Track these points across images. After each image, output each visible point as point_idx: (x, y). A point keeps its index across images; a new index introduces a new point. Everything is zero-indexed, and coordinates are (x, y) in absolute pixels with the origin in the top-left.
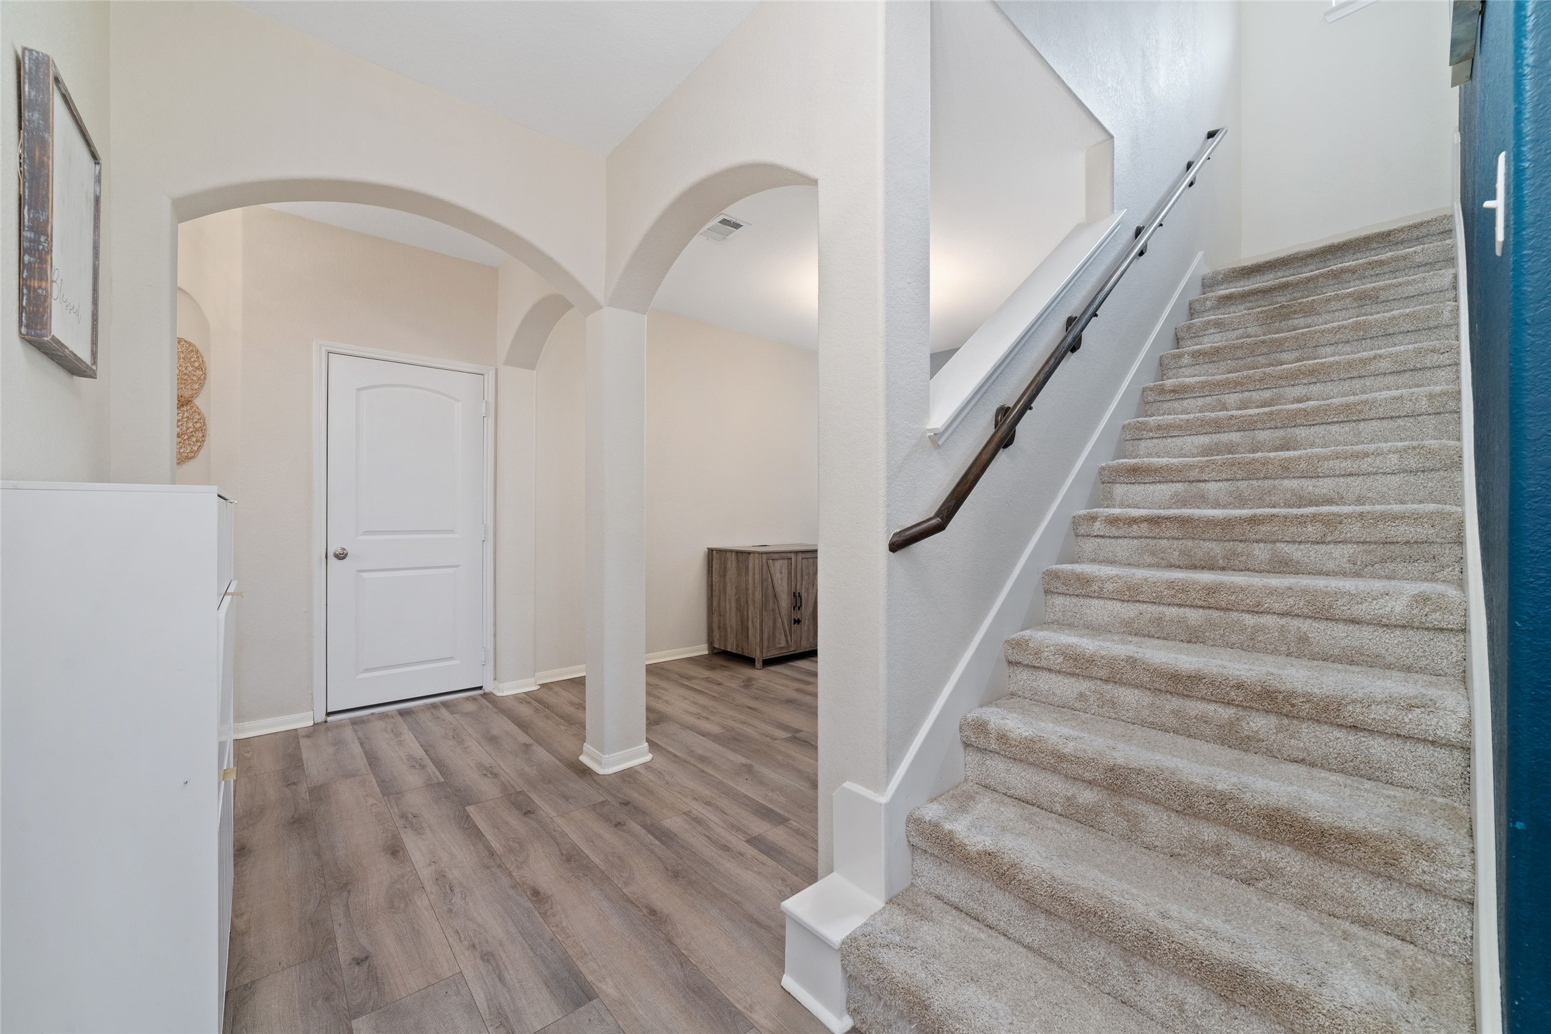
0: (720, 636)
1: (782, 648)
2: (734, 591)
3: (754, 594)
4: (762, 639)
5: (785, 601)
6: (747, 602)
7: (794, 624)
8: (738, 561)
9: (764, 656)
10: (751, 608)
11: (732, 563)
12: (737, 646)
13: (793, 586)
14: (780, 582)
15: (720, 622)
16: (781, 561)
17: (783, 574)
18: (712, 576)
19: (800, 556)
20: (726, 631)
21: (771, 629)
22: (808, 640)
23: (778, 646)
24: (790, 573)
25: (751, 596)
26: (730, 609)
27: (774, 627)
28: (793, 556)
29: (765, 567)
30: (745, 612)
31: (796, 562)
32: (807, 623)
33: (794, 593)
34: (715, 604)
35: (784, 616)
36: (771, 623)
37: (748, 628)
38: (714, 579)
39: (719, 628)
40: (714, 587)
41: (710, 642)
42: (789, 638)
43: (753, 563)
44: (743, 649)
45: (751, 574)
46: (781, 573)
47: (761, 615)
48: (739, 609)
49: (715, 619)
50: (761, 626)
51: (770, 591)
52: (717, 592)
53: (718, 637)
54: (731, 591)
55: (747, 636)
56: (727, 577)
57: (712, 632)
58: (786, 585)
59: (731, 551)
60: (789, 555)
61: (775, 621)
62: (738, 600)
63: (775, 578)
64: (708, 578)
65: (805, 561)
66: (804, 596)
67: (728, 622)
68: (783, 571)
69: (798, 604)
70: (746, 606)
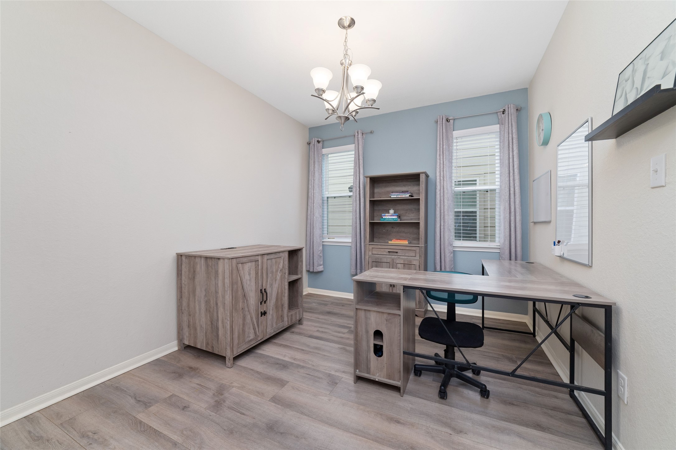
0: (190, 334)
1: (251, 341)
2: (204, 293)
3: (224, 297)
4: (232, 339)
5: (253, 298)
6: (217, 304)
7: (261, 316)
8: (207, 266)
9: (235, 353)
10: (221, 310)
11: (201, 267)
12: (207, 344)
13: (260, 284)
14: (248, 282)
15: (189, 322)
16: (249, 264)
17: (251, 275)
18: (181, 279)
19: (266, 257)
20: (196, 329)
21: (241, 327)
22: (272, 326)
23: (247, 340)
24: (257, 274)
25: (220, 299)
26: (200, 310)
27: (244, 325)
28: (259, 258)
29: (235, 272)
30: (215, 314)
31: (262, 263)
32: (271, 313)
33: (261, 290)
34: (185, 304)
35: (252, 312)
36: (241, 321)
37: (217, 329)
38: (183, 282)
39: (189, 326)
40: (183, 289)
41: (180, 340)
42: (257, 330)
43: (223, 268)
44: (213, 347)
45: (220, 277)
46: (249, 274)
47: (232, 316)
48: (208, 310)
49: (185, 318)
50: (232, 327)
51: (240, 293)
52: (187, 293)
53: (187, 334)
54: (200, 293)
55: (218, 336)
56: (197, 280)
57: (182, 330)
58: (254, 284)
59: (201, 257)
60: (257, 257)
61: (244, 319)
62: (207, 302)
63: (244, 281)
64: (177, 281)
65: (269, 261)
66: (268, 291)
67: (197, 321)
68: (252, 272)
69: (265, 299)
70: (215, 308)
